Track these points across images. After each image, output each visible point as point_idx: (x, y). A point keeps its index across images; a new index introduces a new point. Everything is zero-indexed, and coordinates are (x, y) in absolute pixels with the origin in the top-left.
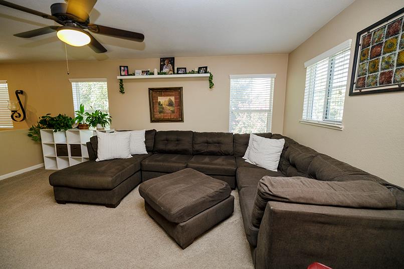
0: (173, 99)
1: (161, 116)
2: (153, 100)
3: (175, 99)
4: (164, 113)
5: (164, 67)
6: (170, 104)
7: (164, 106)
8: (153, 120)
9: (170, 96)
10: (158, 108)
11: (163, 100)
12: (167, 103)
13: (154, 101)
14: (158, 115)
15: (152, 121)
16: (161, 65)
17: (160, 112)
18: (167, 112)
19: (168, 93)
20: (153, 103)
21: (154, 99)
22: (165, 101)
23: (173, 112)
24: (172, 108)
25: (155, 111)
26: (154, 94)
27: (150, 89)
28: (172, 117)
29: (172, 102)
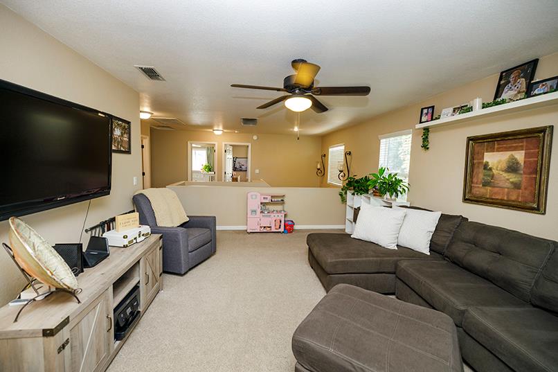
0: (520, 156)
1: (487, 192)
2: (473, 158)
3: (527, 156)
4: (494, 187)
5: (506, 90)
6: (512, 168)
7: (495, 171)
8: (469, 198)
9: (515, 149)
10: (481, 176)
11: (495, 159)
12: (504, 165)
13: (475, 161)
14: (479, 190)
15: (466, 200)
16: (499, 86)
17: (485, 184)
18: (501, 184)
19: (509, 144)
20: (473, 165)
21: (475, 157)
22: (499, 162)
23: (517, 186)
24: (513, 178)
25: (475, 180)
26: (477, 148)
27: (470, 139)
28: (513, 198)
29: (518, 163)
